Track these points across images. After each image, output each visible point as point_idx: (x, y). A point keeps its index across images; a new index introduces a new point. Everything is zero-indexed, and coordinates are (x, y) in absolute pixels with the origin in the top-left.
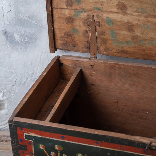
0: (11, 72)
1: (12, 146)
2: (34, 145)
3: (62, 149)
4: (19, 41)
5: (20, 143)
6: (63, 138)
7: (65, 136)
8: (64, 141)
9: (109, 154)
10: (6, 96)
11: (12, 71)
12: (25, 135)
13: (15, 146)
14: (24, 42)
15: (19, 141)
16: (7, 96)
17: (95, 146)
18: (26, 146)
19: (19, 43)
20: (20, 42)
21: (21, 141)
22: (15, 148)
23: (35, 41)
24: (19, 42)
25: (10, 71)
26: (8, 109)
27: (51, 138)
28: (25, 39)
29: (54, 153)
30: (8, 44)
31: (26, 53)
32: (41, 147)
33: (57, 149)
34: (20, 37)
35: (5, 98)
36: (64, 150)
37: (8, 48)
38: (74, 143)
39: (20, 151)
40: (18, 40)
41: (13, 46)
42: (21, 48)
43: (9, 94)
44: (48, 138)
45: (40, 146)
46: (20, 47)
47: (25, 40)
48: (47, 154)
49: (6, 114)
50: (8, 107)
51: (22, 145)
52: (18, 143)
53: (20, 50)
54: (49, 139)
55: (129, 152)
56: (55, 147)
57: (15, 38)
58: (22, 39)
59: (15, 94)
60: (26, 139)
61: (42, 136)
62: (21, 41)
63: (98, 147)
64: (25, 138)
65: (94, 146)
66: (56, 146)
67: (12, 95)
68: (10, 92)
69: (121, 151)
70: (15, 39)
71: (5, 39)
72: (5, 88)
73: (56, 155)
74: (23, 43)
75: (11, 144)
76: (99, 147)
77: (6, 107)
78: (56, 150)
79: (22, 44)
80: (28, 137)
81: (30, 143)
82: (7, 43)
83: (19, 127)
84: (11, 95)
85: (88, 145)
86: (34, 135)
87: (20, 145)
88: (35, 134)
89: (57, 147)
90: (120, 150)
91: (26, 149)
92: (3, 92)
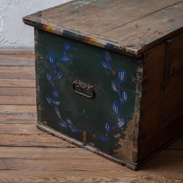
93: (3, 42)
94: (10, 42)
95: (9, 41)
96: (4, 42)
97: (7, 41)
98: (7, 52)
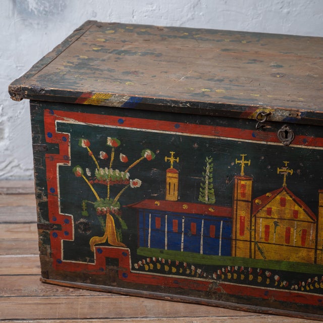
0: (19, 68)
1: (33, 148)
2: (71, 142)
3: (119, 143)
4: (35, 10)
5: (48, 140)
6: (121, 123)
7: (124, 119)
8: (122, 128)
9: (196, 145)
10: (7, 114)
11: (20, 66)
12: (57, 122)
13: (39, 146)
14: (44, 12)
15: (46, 136)
16: (10, 114)
17: (174, 133)
18: (58, 145)
19: (34, 14)
20: (36, 13)
21: (49, 137)
22: (39, 150)
23: (62, 10)
24: (34, 12)
25: (17, 67)
26: (10, 140)
27: (101, 126)
28: (45, 7)
29: (104, 153)
30: (15, 16)
31: (46, 34)
32: (83, 144)
33: (111, 144)
34: (37, 4)
35: (5, 118)
36: (121, 145)
37: (15, 23)
38: (138, 129)
39: (46, 155)
40: (33, 9)
41: (24, 20)
42: (38, 24)
43: (13, 110)
44: (97, 125)
45: (81, 143)
46: (36, 22)
47: (46, 9)
48: (93, 156)
49: (5, 148)
50: (11, 135)
51: (51, 143)
52: (44, 141)
53: (36, 26)
54: (98, 127)
55: (229, 139)
56: (106, 142)
57: (28, 4)
58: (40, 6)
59: (24, 110)
60: (58, 131)
61: (85, 122)
62: (39, 11)
63: (178, 133)
64: (56, 129)
65: (172, 133)
66: (109, 138)
67: (19, 112)
68: (15, 106)
69: (216, 137)
70: (28, 7)
71: (11, 6)
72: (6, 99)
73: (107, 157)
74: (41, 13)
75: (32, 143)
76: (180, 134)
77: (6, 135)
78: (109, 146)
79: (40, 15)
80: (62, 127)
81: (65, 138)
82: (13, 14)
83: (47, 110)
84: (17, 112)
85: (161, 132)
86: (72, 121)
87: (46, 143)
88: (74, 120)
89: (109, 142)
90: (215, 135)
91: (58, 151)
92: (2, 106)
93: (9, 168)
94: (24, 168)
95: (21, 166)
96: (12, 167)
97: (18, 166)
98: (19, 188)
